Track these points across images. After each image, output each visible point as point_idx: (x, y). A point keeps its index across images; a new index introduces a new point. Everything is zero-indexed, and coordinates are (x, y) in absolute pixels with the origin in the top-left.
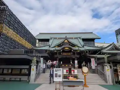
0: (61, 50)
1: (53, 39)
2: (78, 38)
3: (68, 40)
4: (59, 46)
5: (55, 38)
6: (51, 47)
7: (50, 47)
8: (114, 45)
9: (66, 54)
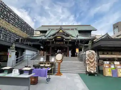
0: (53, 39)
1: (51, 29)
2: (75, 30)
7: (45, 36)
8: (108, 35)
9: (58, 43)
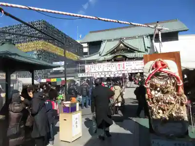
1: (106, 42)
2: (144, 37)
3: (123, 44)
4: (112, 52)
5: (110, 40)
6: (103, 55)
7: (100, 55)
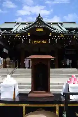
0: (29, 34)
1: (20, 24)
9: (37, 42)
